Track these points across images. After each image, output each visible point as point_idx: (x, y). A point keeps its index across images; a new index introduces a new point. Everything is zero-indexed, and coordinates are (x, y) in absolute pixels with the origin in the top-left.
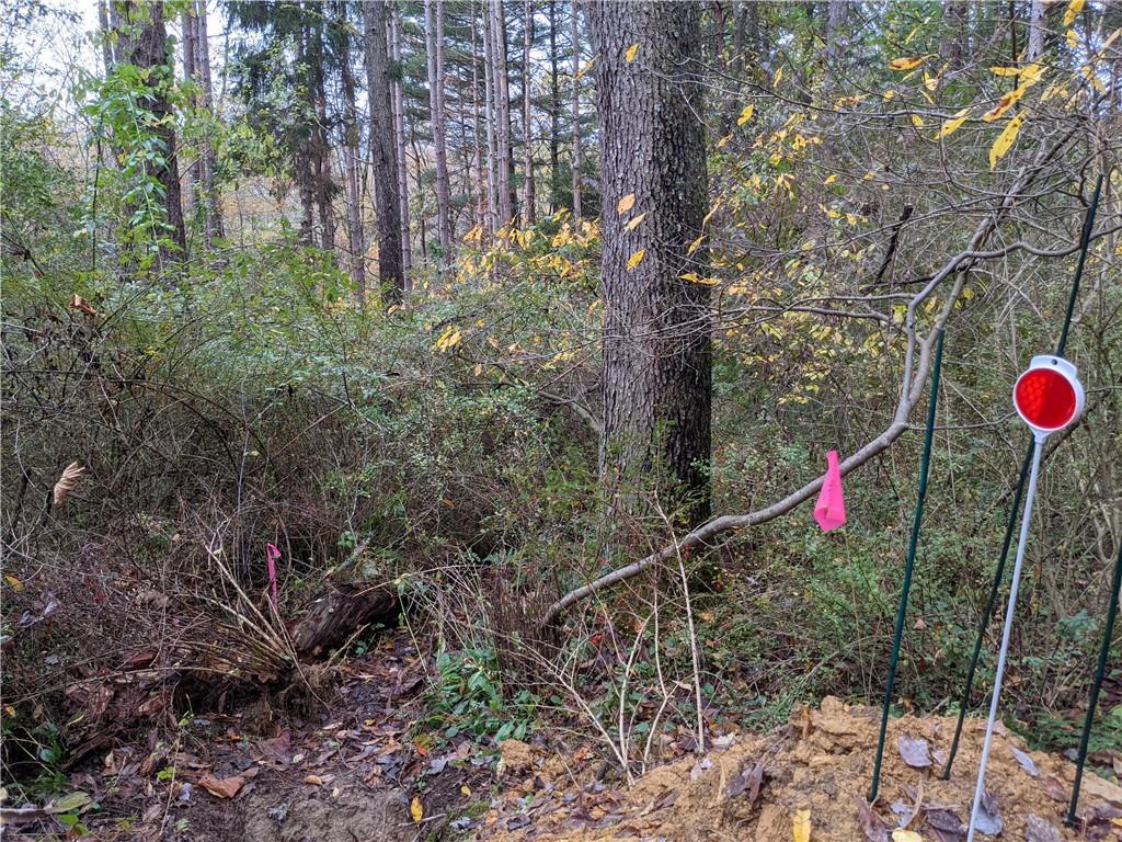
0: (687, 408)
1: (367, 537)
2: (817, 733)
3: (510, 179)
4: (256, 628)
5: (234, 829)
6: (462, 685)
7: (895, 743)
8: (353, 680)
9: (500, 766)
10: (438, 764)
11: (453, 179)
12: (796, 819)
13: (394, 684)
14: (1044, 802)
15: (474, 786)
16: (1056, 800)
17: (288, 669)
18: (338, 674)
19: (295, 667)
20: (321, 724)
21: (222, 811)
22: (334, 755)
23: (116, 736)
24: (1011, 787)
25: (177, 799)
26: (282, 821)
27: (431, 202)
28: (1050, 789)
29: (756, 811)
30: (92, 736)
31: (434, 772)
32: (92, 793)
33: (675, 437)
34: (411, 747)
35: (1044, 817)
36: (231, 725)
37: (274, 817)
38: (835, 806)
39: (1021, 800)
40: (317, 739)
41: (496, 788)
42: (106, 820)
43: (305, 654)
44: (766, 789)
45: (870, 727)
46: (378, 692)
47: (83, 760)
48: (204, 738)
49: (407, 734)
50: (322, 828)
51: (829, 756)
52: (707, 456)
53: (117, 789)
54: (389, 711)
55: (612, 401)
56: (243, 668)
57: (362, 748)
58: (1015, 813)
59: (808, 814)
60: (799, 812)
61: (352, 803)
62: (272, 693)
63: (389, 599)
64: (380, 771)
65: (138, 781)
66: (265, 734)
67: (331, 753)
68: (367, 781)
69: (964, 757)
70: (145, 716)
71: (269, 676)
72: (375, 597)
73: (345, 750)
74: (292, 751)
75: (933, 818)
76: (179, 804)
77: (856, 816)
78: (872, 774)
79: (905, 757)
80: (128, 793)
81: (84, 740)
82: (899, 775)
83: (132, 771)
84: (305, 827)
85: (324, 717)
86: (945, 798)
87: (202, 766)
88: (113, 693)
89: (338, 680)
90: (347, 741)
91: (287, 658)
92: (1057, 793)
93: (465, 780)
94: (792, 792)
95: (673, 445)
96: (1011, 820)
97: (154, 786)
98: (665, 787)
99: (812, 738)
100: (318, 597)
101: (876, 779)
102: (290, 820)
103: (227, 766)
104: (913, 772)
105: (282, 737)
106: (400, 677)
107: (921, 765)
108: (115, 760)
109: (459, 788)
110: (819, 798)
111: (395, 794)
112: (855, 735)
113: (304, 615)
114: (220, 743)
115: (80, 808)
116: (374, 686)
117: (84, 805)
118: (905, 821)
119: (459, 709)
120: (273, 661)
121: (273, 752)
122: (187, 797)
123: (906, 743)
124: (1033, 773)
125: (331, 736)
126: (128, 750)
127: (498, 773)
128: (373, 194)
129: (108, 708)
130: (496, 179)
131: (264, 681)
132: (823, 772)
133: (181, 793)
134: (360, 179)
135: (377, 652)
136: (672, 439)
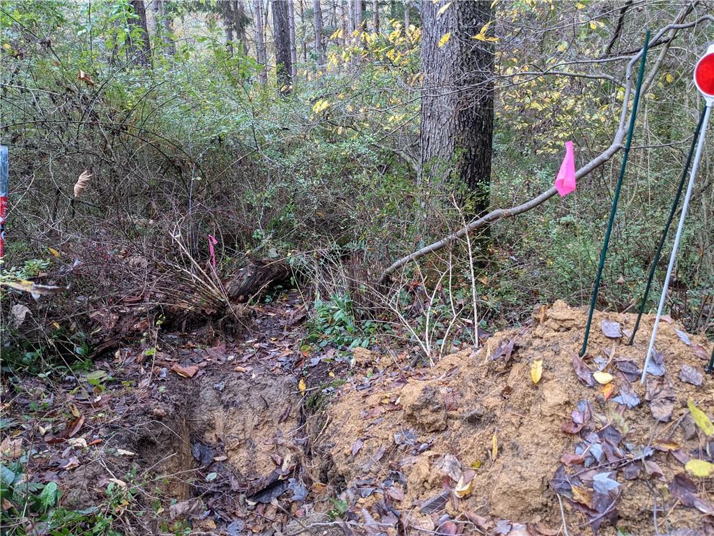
0: (476, 147)
1: (270, 233)
2: (549, 321)
3: (363, 14)
4: (203, 282)
5: (193, 395)
6: (330, 317)
7: (599, 324)
8: (263, 315)
9: (353, 361)
10: (315, 361)
11: (324, 15)
12: (533, 366)
13: (288, 318)
14: (693, 359)
15: (336, 372)
16: (701, 359)
17: (223, 307)
18: (254, 311)
19: (227, 306)
20: (244, 339)
21: (186, 384)
22: (253, 356)
23: (121, 341)
24: (672, 350)
25: (159, 376)
26: (222, 391)
27: (310, 32)
28: (698, 352)
29: (508, 367)
30: (106, 340)
31: (312, 365)
32: (107, 371)
33: (468, 167)
34: (298, 352)
35: (693, 367)
36: (190, 339)
37: (216, 389)
38: (558, 358)
39: (679, 358)
40: (241, 348)
41: (350, 373)
42: (117, 386)
43: (234, 299)
44: (516, 355)
45: (584, 316)
46: (279, 322)
47: (101, 353)
48: (174, 345)
49: (296, 346)
50: (246, 396)
51: (556, 333)
52: (488, 179)
53: (122, 369)
54: (285, 333)
55: (427, 142)
56: (196, 306)
57: (269, 353)
58: (674, 364)
59: (541, 362)
60: (535, 362)
61: (263, 382)
62: (214, 321)
63: (285, 271)
64: (280, 365)
65: (135, 366)
66: (210, 344)
67: (250, 355)
68: (273, 371)
69: (643, 333)
70: (138, 330)
71: (212, 311)
72: (276, 269)
73: (258, 354)
74: (227, 354)
75: (620, 366)
76: (160, 379)
77: (571, 364)
78: (583, 342)
79: (604, 332)
80: (129, 372)
81: (102, 342)
82: (600, 343)
83: (132, 361)
84: (235, 395)
85: (246, 336)
86: (629, 355)
87: (173, 360)
88: (118, 317)
89: (255, 315)
90: (260, 349)
91: (222, 300)
92: (702, 354)
93: (331, 369)
94: (532, 351)
95: (466, 172)
96: (671, 368)
97: (145, 369)
98: (452, 365)
99: (546, 323)
100: (241, 267)
101: (585, 344)
102: (227, 391)
103: (188, 360)
104: (609, 340)
105: (220, 346)
106: (292, 315)
107: (615, 336)
108: (121, 354)
109: (328, 373)
110: (548, 354)
111: (289, 378)
112: (573, 320)
113: (233, 277)
114: (183, 348)
115: (101, 379)
116: (276, 320)
117: (103, 377)
118: (602, 368)
119: (328, 331)
120: (214, 302)
121: (216, 353)
122: (164, 375)
123: (606, 324)
124: (687, 343)
125: (251, 346)
126: (128, 350)
127: (351, 366)
128: (272, 26)
129: (115, 326)
130: (353, 14)
131: (209, 313)
132: (552, 340)
133: (161, 373)
134: (264, 16)
135: (278, 302)
136: (465, 168)
